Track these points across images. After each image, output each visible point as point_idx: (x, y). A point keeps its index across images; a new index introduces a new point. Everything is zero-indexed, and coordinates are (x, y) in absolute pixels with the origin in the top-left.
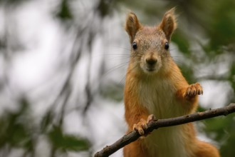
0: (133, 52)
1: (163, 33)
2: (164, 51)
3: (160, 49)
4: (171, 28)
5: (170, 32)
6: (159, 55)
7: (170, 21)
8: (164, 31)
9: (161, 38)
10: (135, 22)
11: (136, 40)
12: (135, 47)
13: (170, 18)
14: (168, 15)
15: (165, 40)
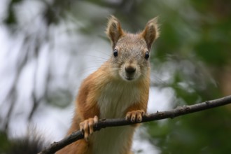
0: (113, 59)
1: (145, 42)
2: (144, 60)
3: (140, 58)
4: (153, 37)
5: (152, 41)
6: (138, 64)
7: (153, 30)
8: (146, 40)
9: (142, 48)
10: (118, 29)
11: (117, 48)
12: (116, 54)
13: (152, 26)
14: (151, 24)
15: (146, 50)
